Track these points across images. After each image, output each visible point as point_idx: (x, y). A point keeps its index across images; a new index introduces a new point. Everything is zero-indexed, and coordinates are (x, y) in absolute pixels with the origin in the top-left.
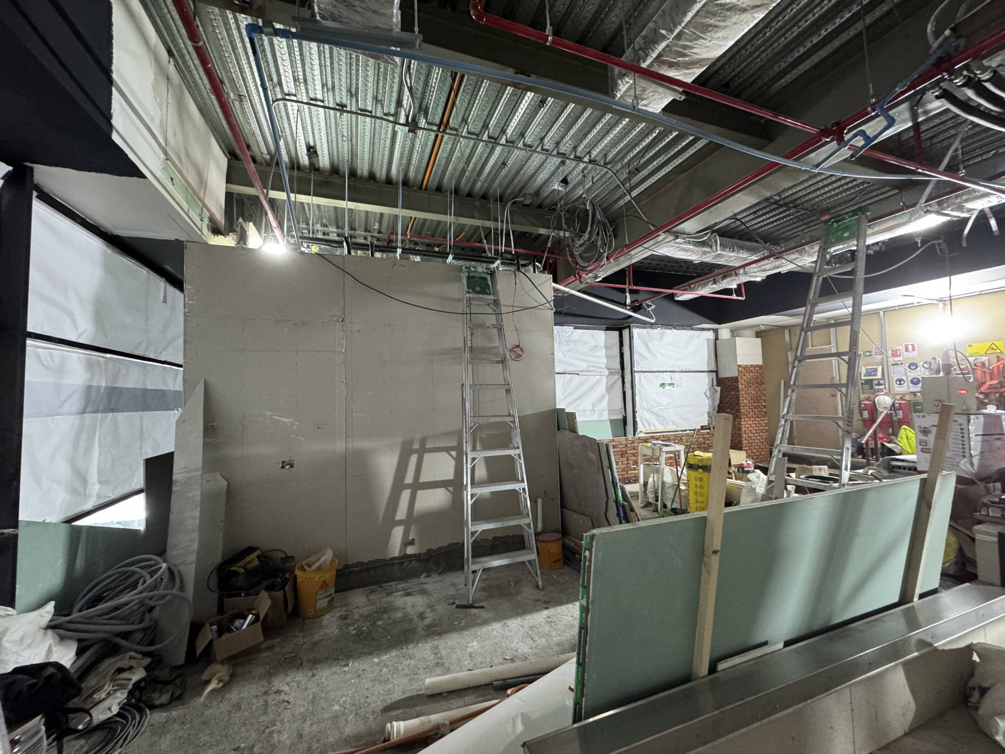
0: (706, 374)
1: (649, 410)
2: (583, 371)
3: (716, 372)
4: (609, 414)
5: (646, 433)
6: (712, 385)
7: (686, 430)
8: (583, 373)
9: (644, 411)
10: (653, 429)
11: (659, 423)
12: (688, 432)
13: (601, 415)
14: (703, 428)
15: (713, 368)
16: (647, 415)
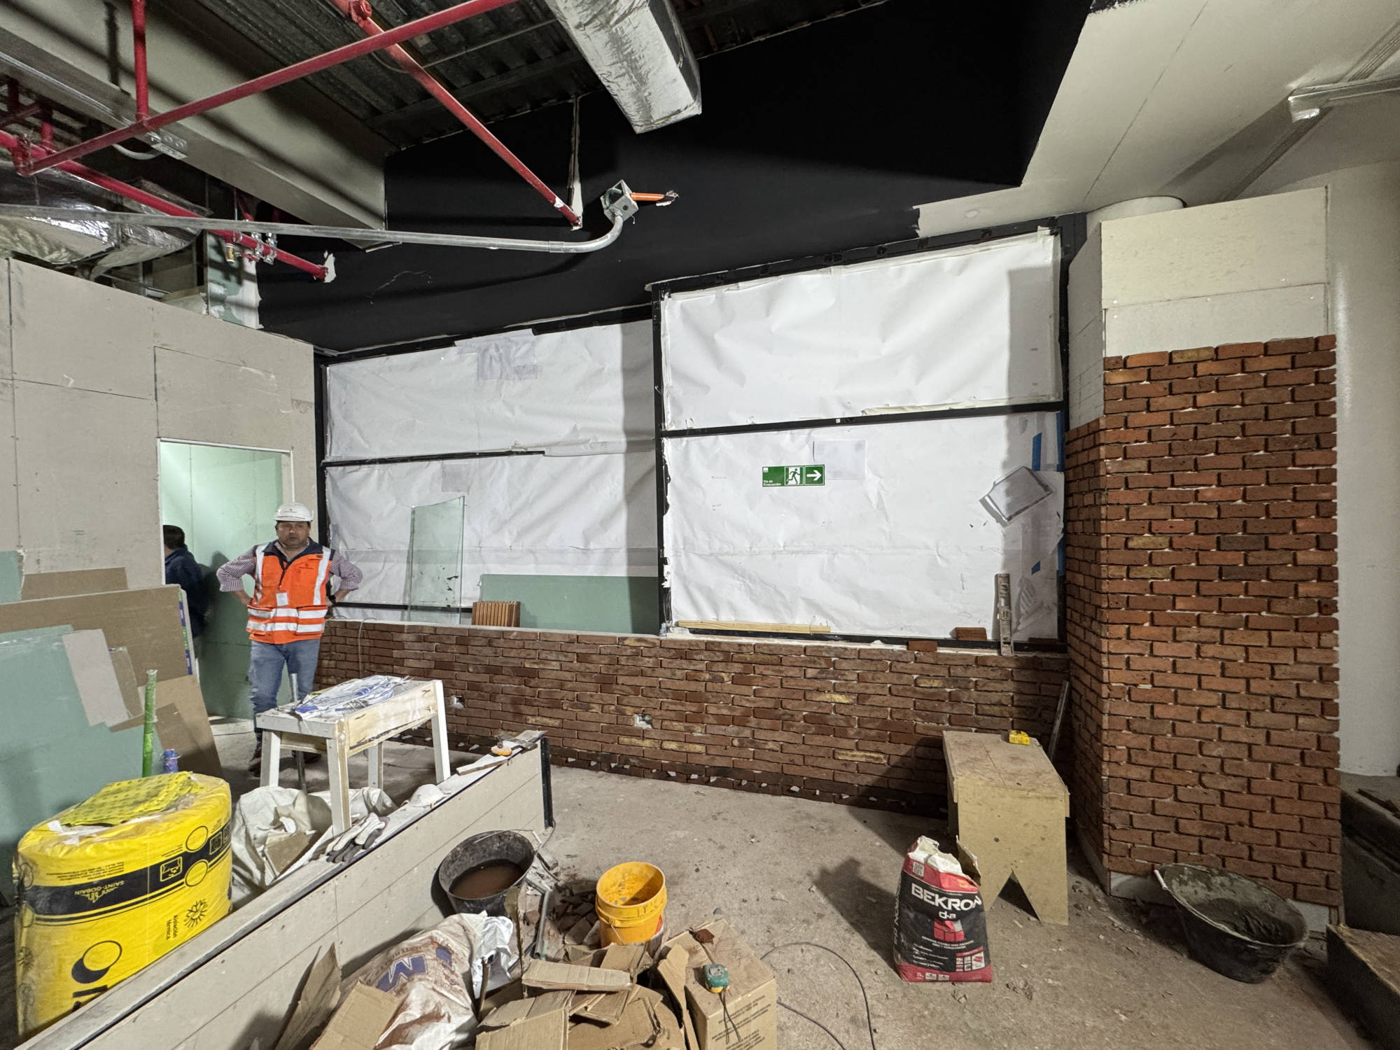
0: (1000, 420)
1: (715, 558)
2: (557, 444)
3: (1062, 407)
4: (631, 562)
5: (694, 631)
6: (1037, 466)
7: (869, 639)
8: (555, 450)
9: (695, 559)
10: (727, 619)
11: (756, 601)
12: (878, 645)
13: (606, 563)
14: (962, 638)
15: (1048, 391)
16: (707, 573)
